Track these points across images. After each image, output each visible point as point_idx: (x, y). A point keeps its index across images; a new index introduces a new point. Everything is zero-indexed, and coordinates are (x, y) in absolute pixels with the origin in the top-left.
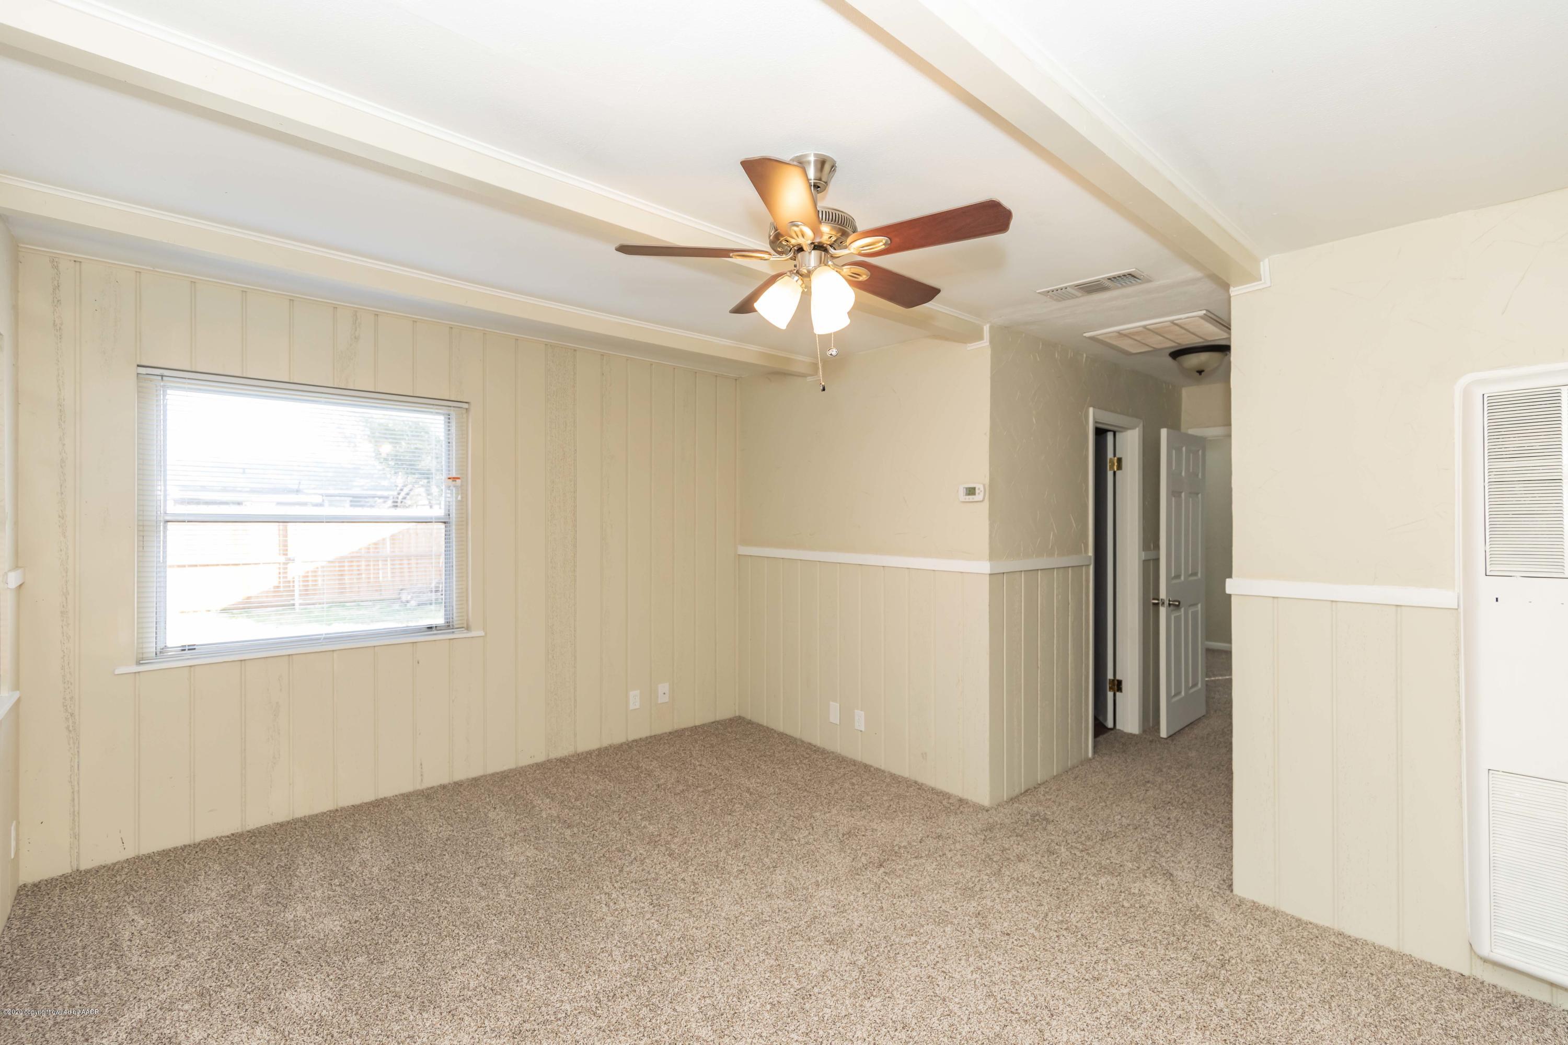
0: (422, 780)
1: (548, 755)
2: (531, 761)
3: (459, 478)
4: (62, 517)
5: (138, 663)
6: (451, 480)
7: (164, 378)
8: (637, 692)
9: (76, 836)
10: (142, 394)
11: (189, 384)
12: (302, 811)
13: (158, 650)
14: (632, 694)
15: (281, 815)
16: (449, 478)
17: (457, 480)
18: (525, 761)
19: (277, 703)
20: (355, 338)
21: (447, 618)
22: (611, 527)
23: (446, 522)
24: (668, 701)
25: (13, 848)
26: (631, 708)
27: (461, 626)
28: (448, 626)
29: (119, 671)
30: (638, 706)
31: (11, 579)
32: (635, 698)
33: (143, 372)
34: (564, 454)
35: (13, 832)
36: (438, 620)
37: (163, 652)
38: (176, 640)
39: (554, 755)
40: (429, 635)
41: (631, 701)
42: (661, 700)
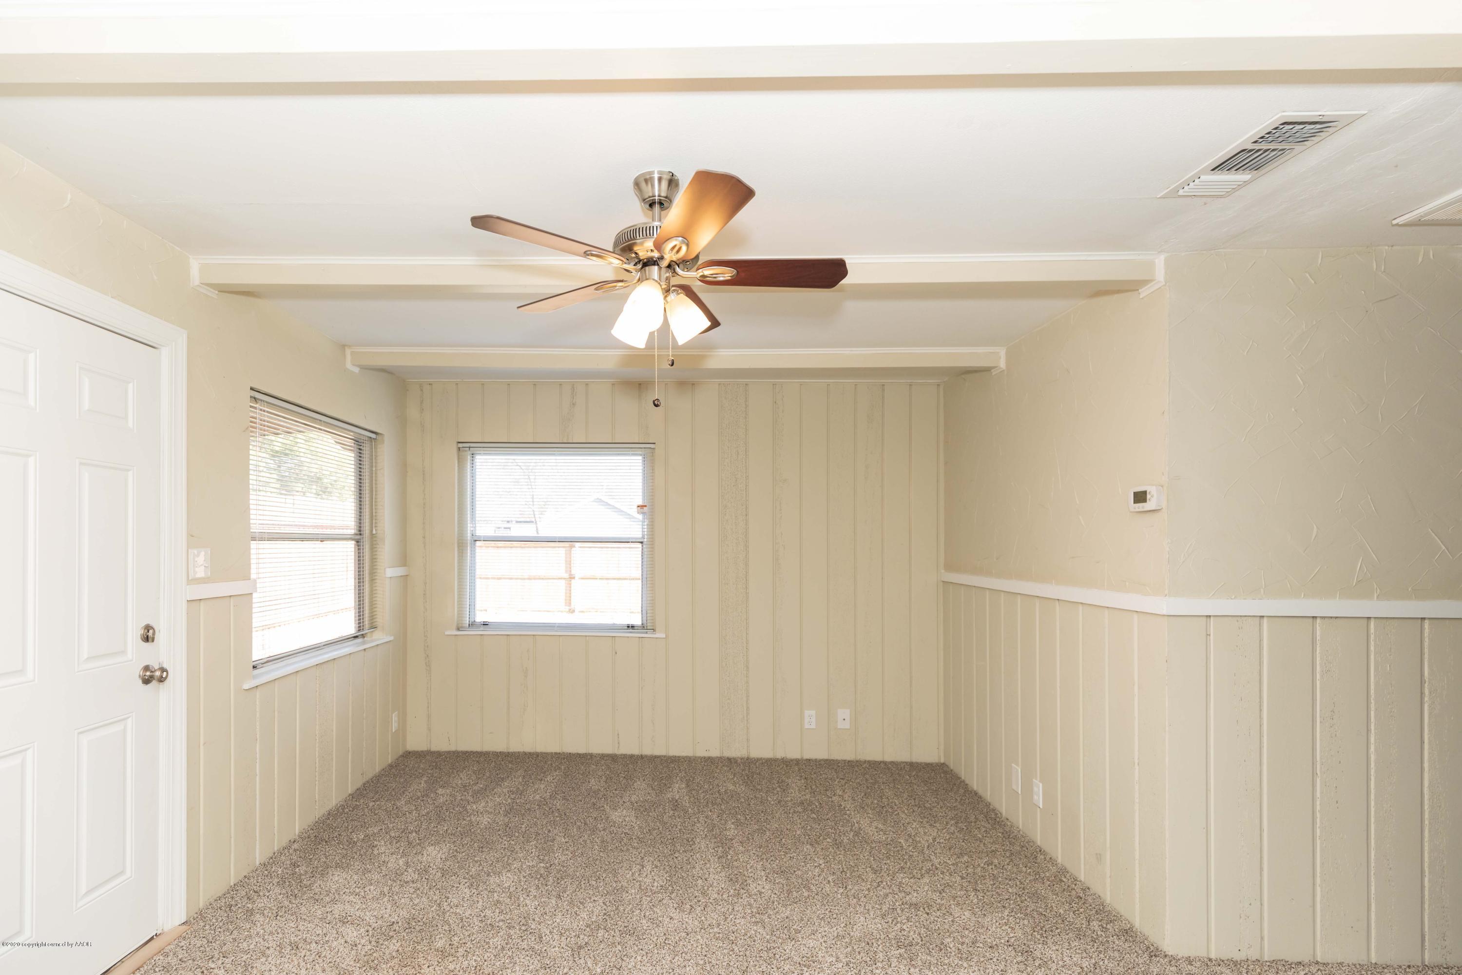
0: (619, 747)
1: (723, 753)
2: (706, 754)
3: (646, 506)
4: (424, 537)
5: (458, 629)
6: (639, 508)
7: (471, 449)
8: (813, 712)
9: (429, 729)
10: (461, 461)
11: (484, 450)
12: (540, 749)
13: (470, 623)
14: (807, 713)
15: (528, 749)
16: (638, 507)
17: (645, 508)
18: (701, 753)
19: (526, 668)
20: (573, 404)
21: (642, 621)
22: (784, 548)
23: (642, 543)
24: (849, 728)
25: (394, 726)
26: (807, 726)
27: (651, 628)
28: (643, 627)
29: (447, 633)
30: (813, 726)
31: (389, 572)
32: (810, 718)
33: (461, 445)
34: (736, 481)
35: (395, 717)
36: (637, 621)
37: (472, 625)
38: (480, 618)
39: (728, 754)
40: (631, 632)
41: (807, 720)
42: (841, 725)
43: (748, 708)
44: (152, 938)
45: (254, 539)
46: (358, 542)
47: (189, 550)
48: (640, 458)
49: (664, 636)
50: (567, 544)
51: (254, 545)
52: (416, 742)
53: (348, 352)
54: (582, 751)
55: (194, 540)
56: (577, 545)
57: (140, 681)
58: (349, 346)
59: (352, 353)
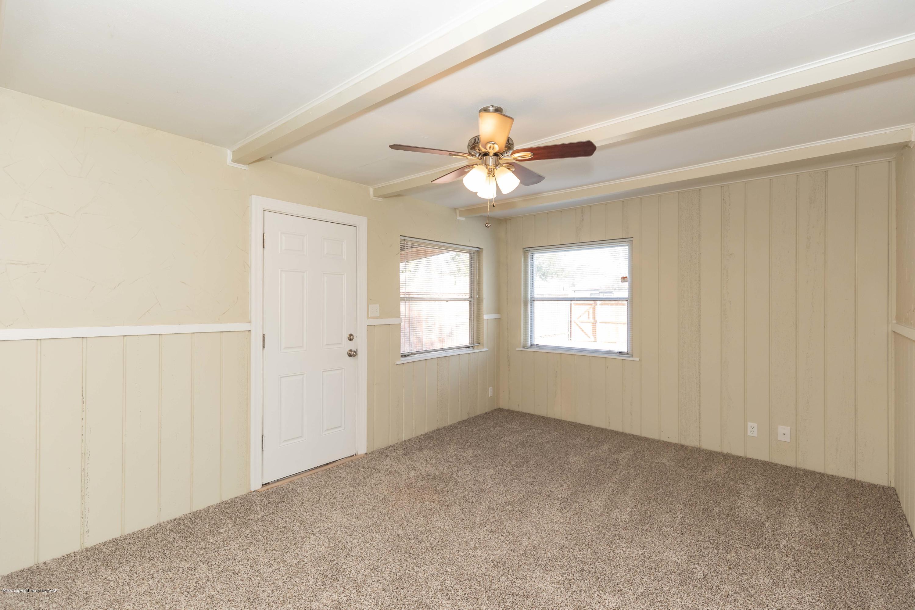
0: (609, 425)
1: (679, 441)
2: (668, 440)
3: (628, 277)
4: (507, 299)
5: (524, 347)
7: (531, 251)
8: (755, 425)
9: (510, 399)
10: (526, 257)
14: (750, 424)
17: (627, 279)
18: (664, 438)
19: (556, 372)
20: (582, 220)
21: (628, 349)
22: (730, 303)
23: (627, 300)
24: (789, 441)
25: (490, 394)
26: (749, 434)
27: (632, 354)
28: (628, 353)
29: (517, 349)
30: (755, 434)
31: (487, 316)
32: (753, 429)
33: (525, 250)
34: (691, 257)
35: (490, 389)
36: (624, 349)
37: (532, 346)
38: (536, 343)
39: (683, 442)
40: (619, 356)
41: (749, 429)
42: (781, 438)
43: (700, 414)
44: (353, 455)
45: (402, 300)
46: (470, 301)
47: (369, 306)
48: (627, 247)
49: (638, 360)
50: (592, 302)
51: (402, 303)
52: (504, 405)
53: (458, 211)
54: (587, 423)
55: (370, 300)
56: (599, 302)
57: (348, 356)
58: (458, 209)
59: (460, 211)
